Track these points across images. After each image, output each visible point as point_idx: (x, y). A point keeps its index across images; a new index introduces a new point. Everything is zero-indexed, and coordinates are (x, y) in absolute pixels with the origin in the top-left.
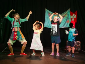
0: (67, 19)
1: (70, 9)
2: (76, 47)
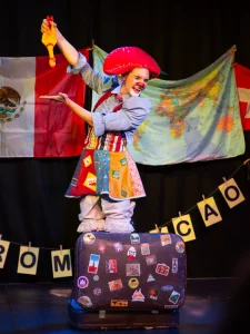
0: (219, 111)
1: (234, 49)
2: (151, 279)
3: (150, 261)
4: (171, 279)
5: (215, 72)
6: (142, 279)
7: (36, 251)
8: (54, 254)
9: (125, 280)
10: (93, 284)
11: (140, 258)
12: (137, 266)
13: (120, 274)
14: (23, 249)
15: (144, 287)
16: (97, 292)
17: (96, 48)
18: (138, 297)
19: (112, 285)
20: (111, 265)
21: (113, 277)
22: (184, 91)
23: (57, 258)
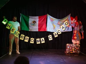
1: (70, 14)
2: (75, 50)
3: (75, 47)
4: (78, 50)
5: (67, 18)
6: (74, 50)
7: (34, 39)
8: (37, 39)
9: (72, 50)
10: (68, 50)
11: (74, 47)
12: (74, 48)
13: (72, 49)
14: (31, 39)
15: (75, 51)
16: (69, 51)
17: (48, 15)
18: (74, 52)
19: (71, 50)
20: (71, 48)
21: (71, 49)
22: (62, 21)
23: (37, 40)
